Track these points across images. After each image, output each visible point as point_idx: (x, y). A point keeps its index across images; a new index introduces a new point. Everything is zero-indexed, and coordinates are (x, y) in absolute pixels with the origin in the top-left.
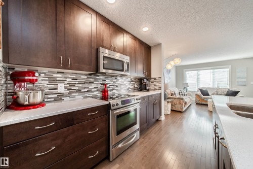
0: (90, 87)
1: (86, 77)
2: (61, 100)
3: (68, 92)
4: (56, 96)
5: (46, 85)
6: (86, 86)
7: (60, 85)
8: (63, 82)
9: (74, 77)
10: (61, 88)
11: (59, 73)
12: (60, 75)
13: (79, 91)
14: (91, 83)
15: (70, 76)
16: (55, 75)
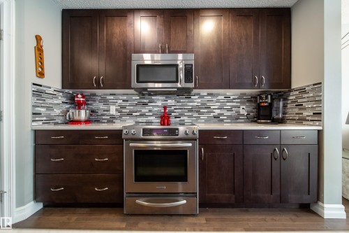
0: (143, 111)
1: (138, 98)
2: (112, 122)
3: (119, 114)
4: (108, 117)
5: (101, 107)
6: (138, 108)
7: (111, 107)
8: (114, 103)
9: (125, 98)
10: (113, 110)
11: (111, 94)
12: (112, 97)
13: (130, 114)
14: (145, 104)
15: (121, 98)
16: (109, 97)
